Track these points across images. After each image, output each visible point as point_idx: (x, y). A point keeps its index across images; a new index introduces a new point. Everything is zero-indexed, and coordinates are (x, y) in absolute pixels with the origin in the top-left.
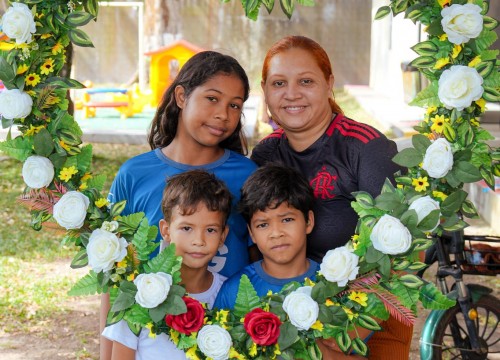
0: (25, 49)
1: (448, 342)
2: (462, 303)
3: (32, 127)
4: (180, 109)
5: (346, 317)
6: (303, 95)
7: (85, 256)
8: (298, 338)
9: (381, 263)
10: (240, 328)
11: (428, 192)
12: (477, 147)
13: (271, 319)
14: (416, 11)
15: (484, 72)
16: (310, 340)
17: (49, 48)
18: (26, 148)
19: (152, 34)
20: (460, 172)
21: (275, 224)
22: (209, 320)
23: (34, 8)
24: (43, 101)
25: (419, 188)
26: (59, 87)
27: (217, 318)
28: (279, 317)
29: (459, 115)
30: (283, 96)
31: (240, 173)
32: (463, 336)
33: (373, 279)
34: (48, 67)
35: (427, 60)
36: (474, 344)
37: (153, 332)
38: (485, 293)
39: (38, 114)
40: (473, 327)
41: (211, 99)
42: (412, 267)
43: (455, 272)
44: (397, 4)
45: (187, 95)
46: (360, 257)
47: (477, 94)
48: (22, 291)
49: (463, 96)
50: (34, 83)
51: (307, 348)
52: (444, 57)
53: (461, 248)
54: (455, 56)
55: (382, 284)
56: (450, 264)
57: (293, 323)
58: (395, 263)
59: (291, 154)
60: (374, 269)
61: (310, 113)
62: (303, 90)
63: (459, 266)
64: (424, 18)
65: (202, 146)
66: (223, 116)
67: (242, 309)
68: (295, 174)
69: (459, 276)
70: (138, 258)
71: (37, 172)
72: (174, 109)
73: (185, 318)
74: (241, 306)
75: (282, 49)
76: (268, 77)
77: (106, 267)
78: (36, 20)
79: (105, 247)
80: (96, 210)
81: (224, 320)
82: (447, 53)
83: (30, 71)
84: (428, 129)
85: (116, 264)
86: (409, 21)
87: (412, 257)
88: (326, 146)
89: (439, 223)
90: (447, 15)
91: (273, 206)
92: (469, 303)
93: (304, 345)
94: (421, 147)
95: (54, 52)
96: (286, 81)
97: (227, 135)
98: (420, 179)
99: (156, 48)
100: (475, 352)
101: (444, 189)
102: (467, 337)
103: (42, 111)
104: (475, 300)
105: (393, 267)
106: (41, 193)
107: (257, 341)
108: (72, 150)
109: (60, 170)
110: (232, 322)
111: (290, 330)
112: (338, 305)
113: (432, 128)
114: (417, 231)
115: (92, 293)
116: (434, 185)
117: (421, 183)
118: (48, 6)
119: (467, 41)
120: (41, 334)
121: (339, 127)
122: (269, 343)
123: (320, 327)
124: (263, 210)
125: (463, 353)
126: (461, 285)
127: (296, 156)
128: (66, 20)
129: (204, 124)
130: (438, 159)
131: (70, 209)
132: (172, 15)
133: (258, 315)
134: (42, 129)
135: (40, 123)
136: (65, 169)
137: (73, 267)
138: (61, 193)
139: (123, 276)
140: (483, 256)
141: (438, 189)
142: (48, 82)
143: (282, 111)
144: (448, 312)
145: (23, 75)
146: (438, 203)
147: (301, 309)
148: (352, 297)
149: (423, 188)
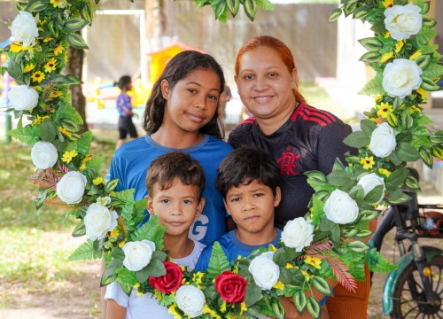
0: (31, 51)
1: (407, 296)
2: (418, 262)
3: (39, 117)
4: (165, 101)
5: (303, 278)
6: (270, 87)
7: (84, 227)
8: (262, 296)
9: (333, 231)
10: (213, 288)
11: (375, 169)
12: (418, 130)
13: (238, 280)
14: (363, 12)
15: (423, 64)
16: (273, 298)
17: (51, 50)
18: (35, 135)
19: (152, 37)
20: (401, 152)
21: (247, 198)
22: (187, 281)
23: (38, 16)
24: (47, 95)
25: (366, 167)
26: (61, 83)
27: (194, 279)
28: (245, 279)
29: (401, 103)
30: (252, 88)
31: (217, 154)
32: (420, 290)
33: (326, 245)
34: (51, 65)
35: (374, 55)
36: (429, 298)
37: (140, 292)
38: (438, 254)
39: (43, 106)
40: (428, 282)
41: (191, 91)
42: (359, 235)
43: (411, 236)
44: (348, 7)
45: (171, 87)
46: (316, 227)
47: (416, 84)
48: (43, 257)
49: (405, 85)
50: (40, 80)
51: (271, 305)
52: (388, 52)
53: (416, 215)
54: (397, 51)
55: (334, 249)
56: (406, 229)
57: (257, 283)
58: (344, 231)
59: (261, 137)
60: (326, 236)
61: (277, 102)
62: (270, 82)
63: (414, 232)
64: (370, 18)
65: (185, 131)
66: (202, 106)
67: (214, 272)
68: (264, 155)
69: (415, 239)
70: (126, 228)
71: (43, 156)
72: (160, 100)
73: (165, 279)
74: (213, 269)
75: (251, 47)
76: (240, 72)
77: (100, 236)
78: (39, 26)
79: (100, 219)
80: (93, 187)
81: (199, 281)
82: (391, 49)
83: (36, 69)
84: (375, 115)
85: (109, 233)
86: (359, 21)
87: (360, 226)
88: (291, 130)
89: (383, 196)
90: (389, 15)
91: (246, 182)
92: (424, 262)
93: (267, 302)
94: (368, 130)
95: (56, 53)
96: (255, 75)
97: (206, 121)
98: (367, 159)
99: (156, 49)
100: (430, 305)
101: (388, 167)
102: (423, 292)
103: (47, 103)
104: (429, 260)
105: (342, 235)
106: (47, 173)
107: (226, 299)
108: (73, 136)
109: (63, 153)
110: (206, 283)
111: (255, 289)
112: (297, 268)
113: (378, 113)
114: (364, 204)
115: (89, 258)
116: (380, 164)
117: (368, 162)
118: (50, 14)
119: (408, 37)
120: (59, 293)
121: (302, 114)
122: (236, 301)
123: (281, 287)
124: (237, 186)
125: (419, 306)
126: (417, 247)
127: (266, 139)
128: (65, 25)
129: (185, 112)
130: (383, 142)
131: (71, 186)
132: (169, 20)
133: (226, 277)
134: (46, 119)
135: (45, 114)
136: (67, 152)
137: (74, 235)
138: (64, 172)
139: (115, 244)
140: (435, 222)
141: (383, 167)
142: (51, 79)
143: (252, 100)
144: (405, 270)
145: (31, 73)
146: (382, 179)
147: (264, 271)
148: (308, 260)
149: (370, 166)
